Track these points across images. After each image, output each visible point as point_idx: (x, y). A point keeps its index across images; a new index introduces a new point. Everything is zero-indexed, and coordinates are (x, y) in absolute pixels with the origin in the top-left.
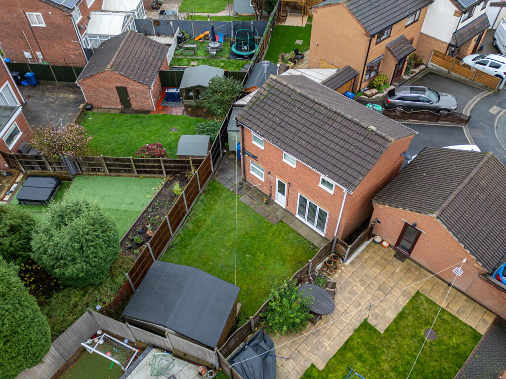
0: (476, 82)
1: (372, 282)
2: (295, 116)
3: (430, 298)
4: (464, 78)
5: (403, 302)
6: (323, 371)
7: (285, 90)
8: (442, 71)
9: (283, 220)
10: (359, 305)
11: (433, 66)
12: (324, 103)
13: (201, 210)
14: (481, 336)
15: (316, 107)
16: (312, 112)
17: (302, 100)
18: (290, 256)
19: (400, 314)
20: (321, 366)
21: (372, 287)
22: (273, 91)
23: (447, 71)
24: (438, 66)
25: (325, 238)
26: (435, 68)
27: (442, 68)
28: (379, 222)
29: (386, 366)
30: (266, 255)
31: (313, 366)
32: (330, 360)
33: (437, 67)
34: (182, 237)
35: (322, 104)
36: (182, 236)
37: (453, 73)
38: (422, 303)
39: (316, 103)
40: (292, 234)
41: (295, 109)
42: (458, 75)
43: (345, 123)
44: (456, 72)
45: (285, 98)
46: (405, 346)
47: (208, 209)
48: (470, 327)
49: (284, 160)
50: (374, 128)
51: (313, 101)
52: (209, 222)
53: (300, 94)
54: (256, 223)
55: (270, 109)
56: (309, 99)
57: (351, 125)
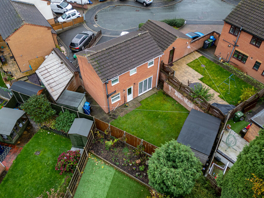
2: (118, 57)
4: (70, 26)
5: (191, 69)
7: (100, 54)
9: (139, 101)
12: (118, 43)
14: (203, 56)
15: (117, 47)
16: (119, 50)
17: (110, 50)
20: (219, 94)
22: (97, 59)
23: (62, 29)
24: (57, 30)
25: (153, 89)
27: (59, 30)
29: (216, 78)
31: (218, 96)
32: (216, 91)
35: (118, 44)
37: (64, 28)
38: (191, 65)
39: (116, 46)
41: (114, 55)
43: (132, 41)
45: (104, 56)
49: (131, 75)
50: (140, 34)
51: (114, 47)
53: (107, 50)
55: (107, 65)
56: (112, 47)
57: (134, 40)
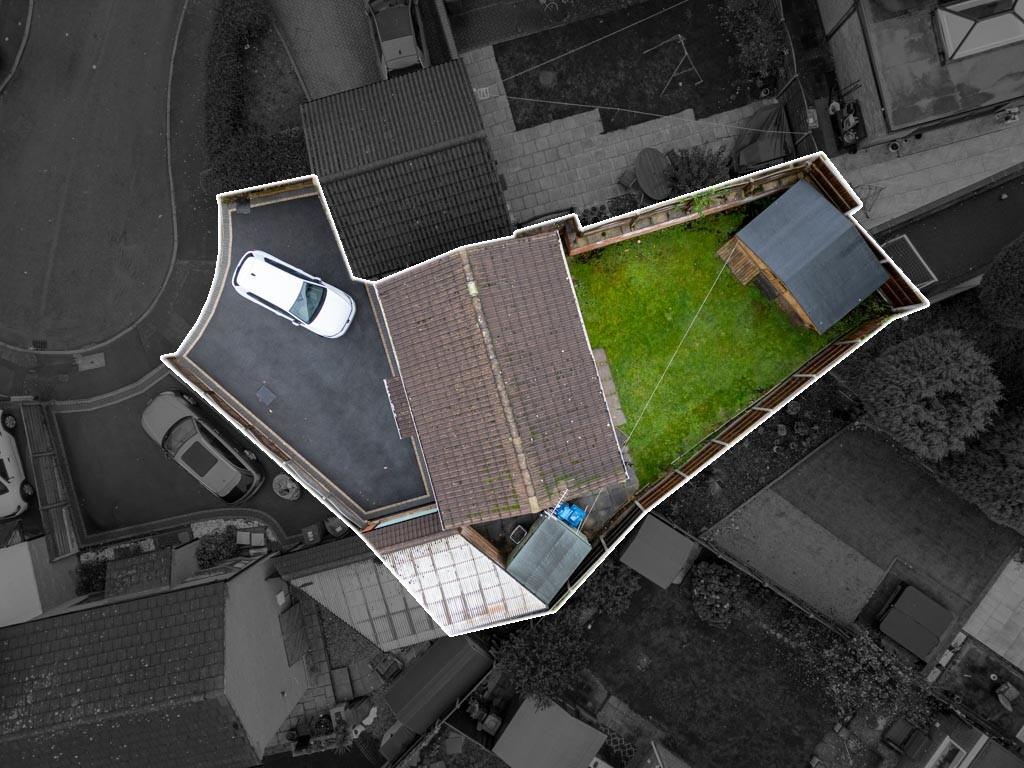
1: (561, 171)
3: (511, 116)
4: (55, 469)
5: (544, 129)
6: (690, 107)
10: (597, 153)
13: (691, 437)
14: (492, 46)
17: (523, 422)
18: (614, 287)
19: (560, 118)
20: (689, 113)
21: (566, 167)
29: (621, 75)
31: (697, 117)
38: (525, 115)
46: (584, 82)
48: (497, 60)
53: (520, 433)
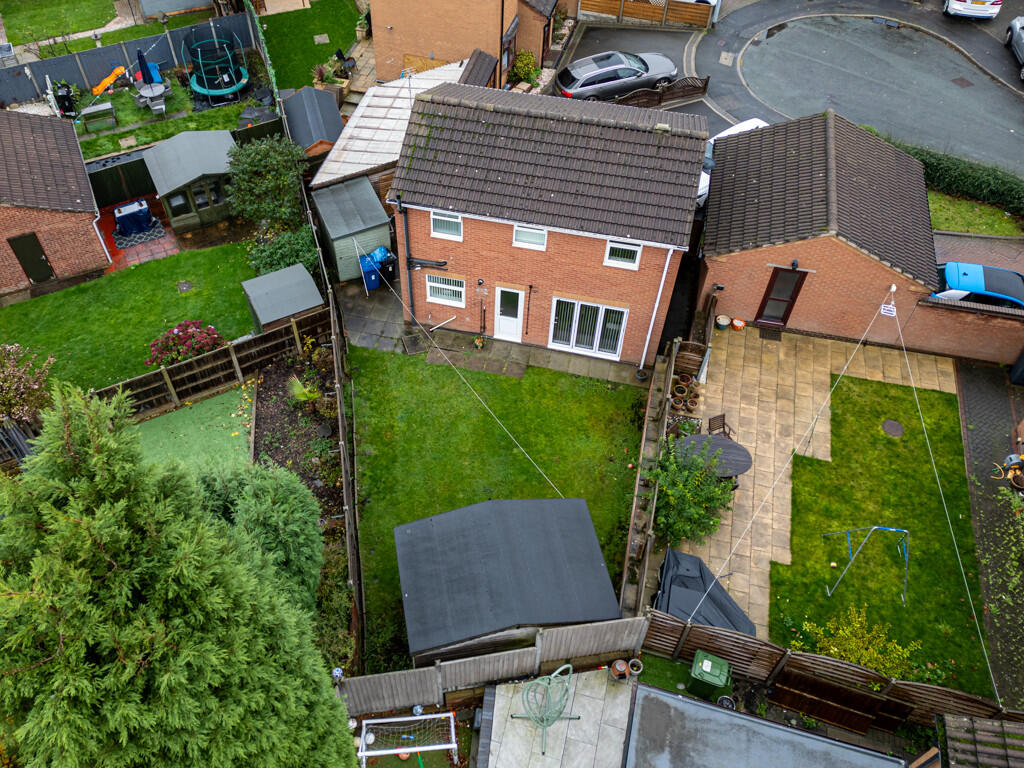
0: (671, 23)
1: (760, 392)
2: (507, 155)
3: (854, 375)
4: (649, 22)
5: (824, 400)
6: (793, 563)
7: (462, 113)
8: (606, 21)
9: (531, 363)
10: (769, 436)
11: (587, 15)
12: (551, 113)
13: (368, 412)
14: (955, 396)
15: (539, 124)
16: (536, 136)
17: (504, 120)
18: (587, 418)
19: (833, 420)
20: (786, 558)
21: (764, 399)
22: (437, 122)
23: (614, 17)
24: (596, 14)
25: (620, 363)
26: (592, 19)
27: (604, 15)
28: (722, 289)
29: (871, 507)
30: (547, 435)
31: (773, 564)
32: (791, 540)
33: (595, 17)
34: (370, 477)
35: (549, 116)
36: (369, 473)
37: (626, 18)
38: (849, 389)
39: (536, 117)
40: (563, 380)
41: (501, 142)
42: (637, 20)
43: (610, 134)
44: (631, 15)
45: (469, 126)
46: (874, 463)
47: (380, 404)
48: (934, 391)
49: (516, 244)
50: (666, 126)
51: (528, 116)
52: (400, 426)
53: (496, 112)
54: (488, 388)
55: (451, 158)
56: (519, 115)
57: (622, 136)
